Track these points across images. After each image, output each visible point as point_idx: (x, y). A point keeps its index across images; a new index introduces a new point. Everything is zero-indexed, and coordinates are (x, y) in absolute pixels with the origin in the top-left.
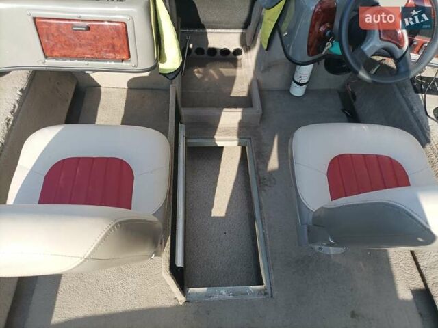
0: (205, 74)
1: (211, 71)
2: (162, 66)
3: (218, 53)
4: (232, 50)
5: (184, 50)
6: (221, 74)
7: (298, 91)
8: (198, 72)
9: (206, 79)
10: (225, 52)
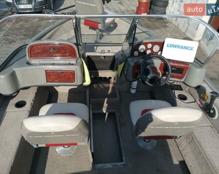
0: (98, 86)
1: (100, 85)
2: (84, 84)
3: (103, 79)
4: (108, 77)
5: (91, 79)
6: (104, 86)
7: (133, 91)
8: (95, 86)
9: (98, 88)
10: (105, 78)
